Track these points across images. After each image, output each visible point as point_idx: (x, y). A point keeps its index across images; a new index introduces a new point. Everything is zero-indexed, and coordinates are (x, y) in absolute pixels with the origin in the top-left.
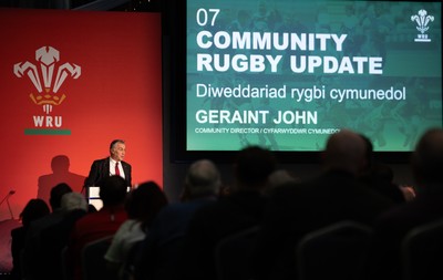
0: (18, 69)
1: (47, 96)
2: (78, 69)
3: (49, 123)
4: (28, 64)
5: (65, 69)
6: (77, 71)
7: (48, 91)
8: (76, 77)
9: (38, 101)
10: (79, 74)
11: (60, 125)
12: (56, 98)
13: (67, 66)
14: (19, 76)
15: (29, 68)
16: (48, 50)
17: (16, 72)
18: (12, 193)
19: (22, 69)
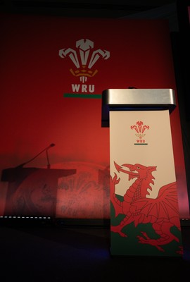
0: (62, 53)
1: (84, 71)
2: (108, 54)
3: (84, 89)
4: (69, 50)
5: (98, 53)
6: (107, 55)
7: (84, 67)
8: (106, 59)
9: (76, 74)
10: (108, 56)
11: (93, 91)
12: (90, 72)
13: (100, 51)
14: (62, 57)
15: (71, 52)
16: (85, 41)
17: (60, 55)
18: (53, 145)
19: (65, 54)
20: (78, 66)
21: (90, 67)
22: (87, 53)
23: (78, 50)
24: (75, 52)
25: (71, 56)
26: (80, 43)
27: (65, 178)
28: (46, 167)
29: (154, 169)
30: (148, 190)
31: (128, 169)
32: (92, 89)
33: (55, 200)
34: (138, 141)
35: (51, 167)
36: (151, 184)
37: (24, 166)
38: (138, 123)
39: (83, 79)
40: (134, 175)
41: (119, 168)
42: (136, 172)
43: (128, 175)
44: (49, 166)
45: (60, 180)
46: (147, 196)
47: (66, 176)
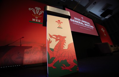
1: (37, 15)
9: (34, 16)
19: (31, 9)
20: (35, 14)
21: (39, 15)
22: (38, 11)
23: (35, 9)
24: (34, 10)
25: (33, 11)
26: (36, 8)
27: (27, 49)
28: (20, 46)
29: (65, 37)
30: (64, 46)
31: (55, 37)
32: (39, 21)
33: (23, 58)
34: (59, 27)
35: (22, 46)
36: (65, 43)
37: (9, 45)
38: (58, 20)
39: (37, 18)
40: (58, 40)
41: (51, 36)
42: (58, 38)
43: (55, 39)
44: (21, 45)
45: (25, 50)
46: (64, 48)
47: (28, 49)
